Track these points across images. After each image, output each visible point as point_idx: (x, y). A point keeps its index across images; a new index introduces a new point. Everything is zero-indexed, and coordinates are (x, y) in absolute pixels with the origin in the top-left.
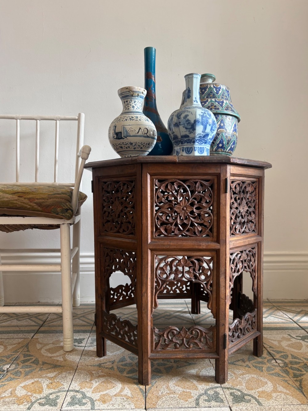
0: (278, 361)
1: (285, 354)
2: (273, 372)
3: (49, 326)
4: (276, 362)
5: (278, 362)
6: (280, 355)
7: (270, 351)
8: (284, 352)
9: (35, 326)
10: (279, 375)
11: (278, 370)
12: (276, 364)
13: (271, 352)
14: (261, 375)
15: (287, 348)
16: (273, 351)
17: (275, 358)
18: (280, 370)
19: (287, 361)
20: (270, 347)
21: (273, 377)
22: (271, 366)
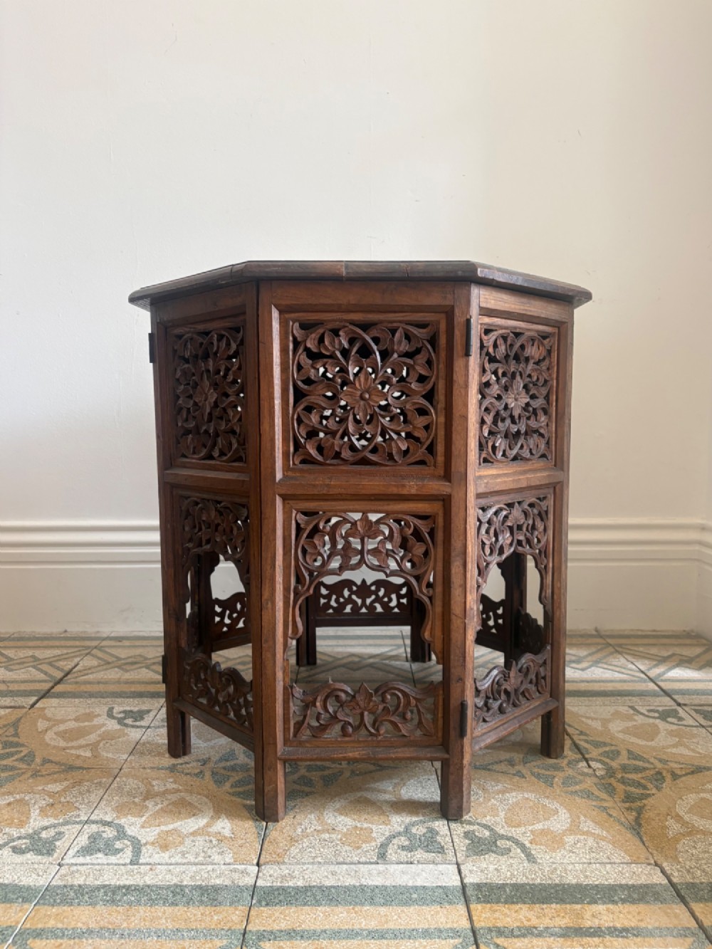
0: (593, 764)
1: (613, 748)
2: (578, 787)
3: (77, 683)
4: (589, 766)
5: (593, 766)
6: (601, 750)
7: (578, 742)
8: (612, 745)
9: (45, 681)
10: (588, 795)
11: (589, 783)
12: (586, 770)
13: (582, 744)
14: (547, 794)
15: (621, 736)
16: (587, 741)
17: (587, 756)
18: (595, 784)
19: (614, 764)
20: (582, 733)
21: (574, 799)
22: (575, 774)
